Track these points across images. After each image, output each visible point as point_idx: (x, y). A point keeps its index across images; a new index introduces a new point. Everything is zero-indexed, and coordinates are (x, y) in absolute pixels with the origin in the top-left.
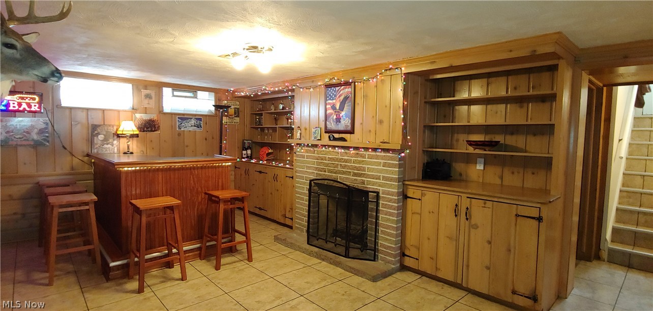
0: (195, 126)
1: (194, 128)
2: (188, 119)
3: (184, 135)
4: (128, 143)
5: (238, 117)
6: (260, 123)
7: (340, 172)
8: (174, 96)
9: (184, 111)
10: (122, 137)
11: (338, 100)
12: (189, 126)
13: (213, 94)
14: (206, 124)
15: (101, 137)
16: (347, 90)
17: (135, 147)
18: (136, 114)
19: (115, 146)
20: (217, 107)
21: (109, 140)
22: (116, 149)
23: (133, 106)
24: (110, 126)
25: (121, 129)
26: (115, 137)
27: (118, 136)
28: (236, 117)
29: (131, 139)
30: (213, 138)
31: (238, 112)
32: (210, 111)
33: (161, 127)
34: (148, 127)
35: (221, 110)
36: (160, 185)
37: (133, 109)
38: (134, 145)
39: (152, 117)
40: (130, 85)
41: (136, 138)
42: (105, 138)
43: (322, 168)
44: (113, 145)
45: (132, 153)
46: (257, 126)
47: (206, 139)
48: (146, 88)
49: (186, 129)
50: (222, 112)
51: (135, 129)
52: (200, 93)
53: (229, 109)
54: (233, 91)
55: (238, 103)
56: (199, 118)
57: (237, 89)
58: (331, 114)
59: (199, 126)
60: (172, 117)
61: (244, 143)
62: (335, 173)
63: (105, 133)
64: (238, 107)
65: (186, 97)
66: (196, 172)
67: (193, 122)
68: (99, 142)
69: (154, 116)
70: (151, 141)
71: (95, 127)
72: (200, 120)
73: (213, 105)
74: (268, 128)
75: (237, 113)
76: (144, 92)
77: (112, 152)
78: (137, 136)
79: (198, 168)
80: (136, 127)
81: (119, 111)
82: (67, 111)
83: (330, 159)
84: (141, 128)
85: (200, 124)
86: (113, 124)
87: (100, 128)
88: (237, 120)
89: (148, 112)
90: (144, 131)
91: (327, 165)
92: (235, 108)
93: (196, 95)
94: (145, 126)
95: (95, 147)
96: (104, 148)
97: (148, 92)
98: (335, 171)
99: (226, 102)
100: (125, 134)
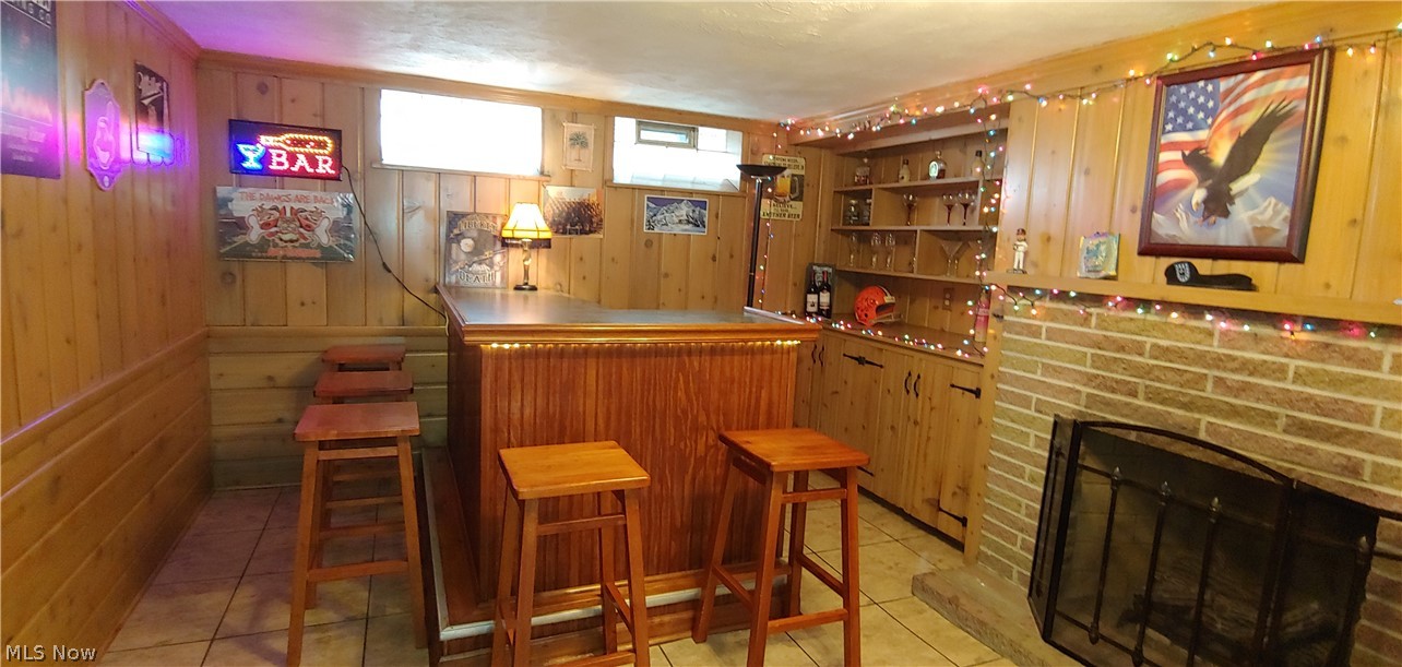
0: (689, 222)
1: (687, 227)
2: (672, 201)
3: (660, 246)
4: (526, 263)
5: (801, 200)
6: (861, 218)
7: (1211, 408)
8: (639, 141)
9: (664, 180)
10: (513, 245)
11: (1227, 128)
12: (674, 223)
13: (738, 135)
14: (717, 217)
15: (467, 244)
16: (1281, 85)
17: (542, 273)
18: (548, 188)
19: (496, 268)
20: (748, 170)
21: (483, 254)
22: (498, 275)
23: (542, 167)
24: (487, 215)
25: (510, 225)
26: (499, 245)
27: (505, 243)
28: (792, 200)
29: (534, 253)
30: (732, 256)
31: (801, 186)
32: (728, 183)
33: (606, 224)
34: (578, 220)
35: (759, 180)
36: (590, 403)
37: (542, 173)
38: (540, 268)
39: (586, 197)
40: (537, 111)
41: (545, 250)
42: (475, 248)
43: (1117, 381)
44: (491, 266)
45: (534, 289)
46: (853, 227)
47: (714, 259)
48: (574, 118)
49: (665, 230)
50: (761, 185)
51: (543, 226)
52: (706, 134)
53: (779, 177)
54: (792, 125)
55: (802, 161)
56: (700, 200)
57: (805, 121)
58: (1180, 185)
59: (697, 223)
60: (634, 196)
61: (811, 274)
62: (1185, 406)
63: (475, 234)
64: (803, 173)
65: (669, 144)
66: (696, 364)
67: (684, 211)
68: (463, 257)
69: (588, 193)
70: (581, 259)
71: (454, 218)
72: (702, 205)
73: (738, 166)
74: (883, 233)
75: (798, 189)
76: (572, 128)
77: (490, 283)
78: (547, 243)
79: (701, 351)
80: (545, 219)
81: (508, 179)
82: (396, 178)
83: (1164, 353)
84: (560, 224)
85: (701, 216)
86: (493, 211)
87: (465, 220)
88: (797, 207)
89: (576, 182)
90: (564, 233)
91: (1147, 372)
92: (793, 175)
93: (695, 138)
94: (568, 218)
95: (453, 269)
96: (471, 272)
97: (578, 128)
98: (1185, 400)
99: (771, 157)
100: (518, 239)
